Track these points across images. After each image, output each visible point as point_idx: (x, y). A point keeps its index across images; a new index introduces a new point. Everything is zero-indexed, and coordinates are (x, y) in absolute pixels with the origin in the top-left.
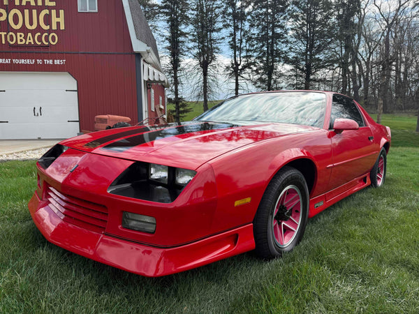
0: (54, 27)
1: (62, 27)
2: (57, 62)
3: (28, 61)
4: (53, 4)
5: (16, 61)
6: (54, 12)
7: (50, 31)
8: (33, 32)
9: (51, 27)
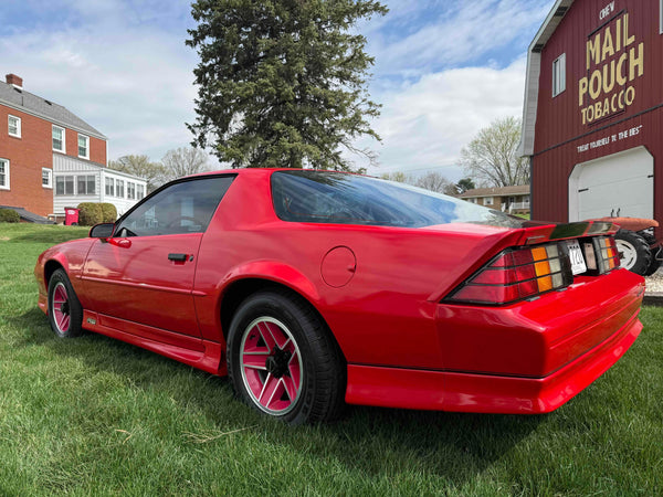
0: (632, 77)
1: (640, 73)
2: (633, 132)
3: (603, 142)
4: (633, 39)
5: (593, 145)
6: (632, 51)
7: (627, 85)
8: (610, 95)
9: (628, 79)
